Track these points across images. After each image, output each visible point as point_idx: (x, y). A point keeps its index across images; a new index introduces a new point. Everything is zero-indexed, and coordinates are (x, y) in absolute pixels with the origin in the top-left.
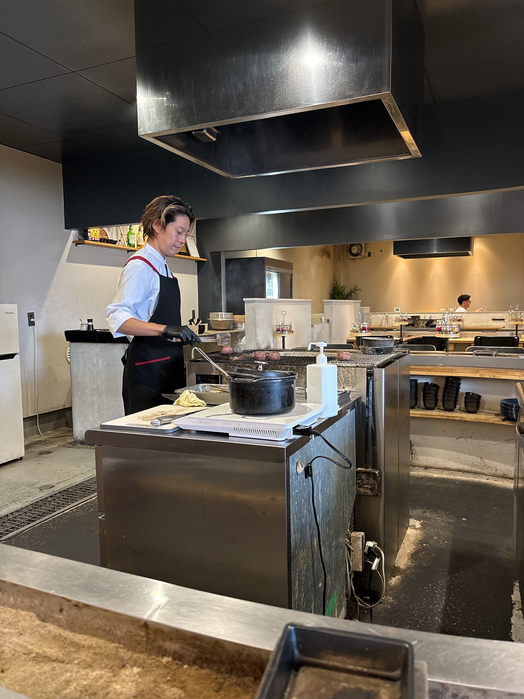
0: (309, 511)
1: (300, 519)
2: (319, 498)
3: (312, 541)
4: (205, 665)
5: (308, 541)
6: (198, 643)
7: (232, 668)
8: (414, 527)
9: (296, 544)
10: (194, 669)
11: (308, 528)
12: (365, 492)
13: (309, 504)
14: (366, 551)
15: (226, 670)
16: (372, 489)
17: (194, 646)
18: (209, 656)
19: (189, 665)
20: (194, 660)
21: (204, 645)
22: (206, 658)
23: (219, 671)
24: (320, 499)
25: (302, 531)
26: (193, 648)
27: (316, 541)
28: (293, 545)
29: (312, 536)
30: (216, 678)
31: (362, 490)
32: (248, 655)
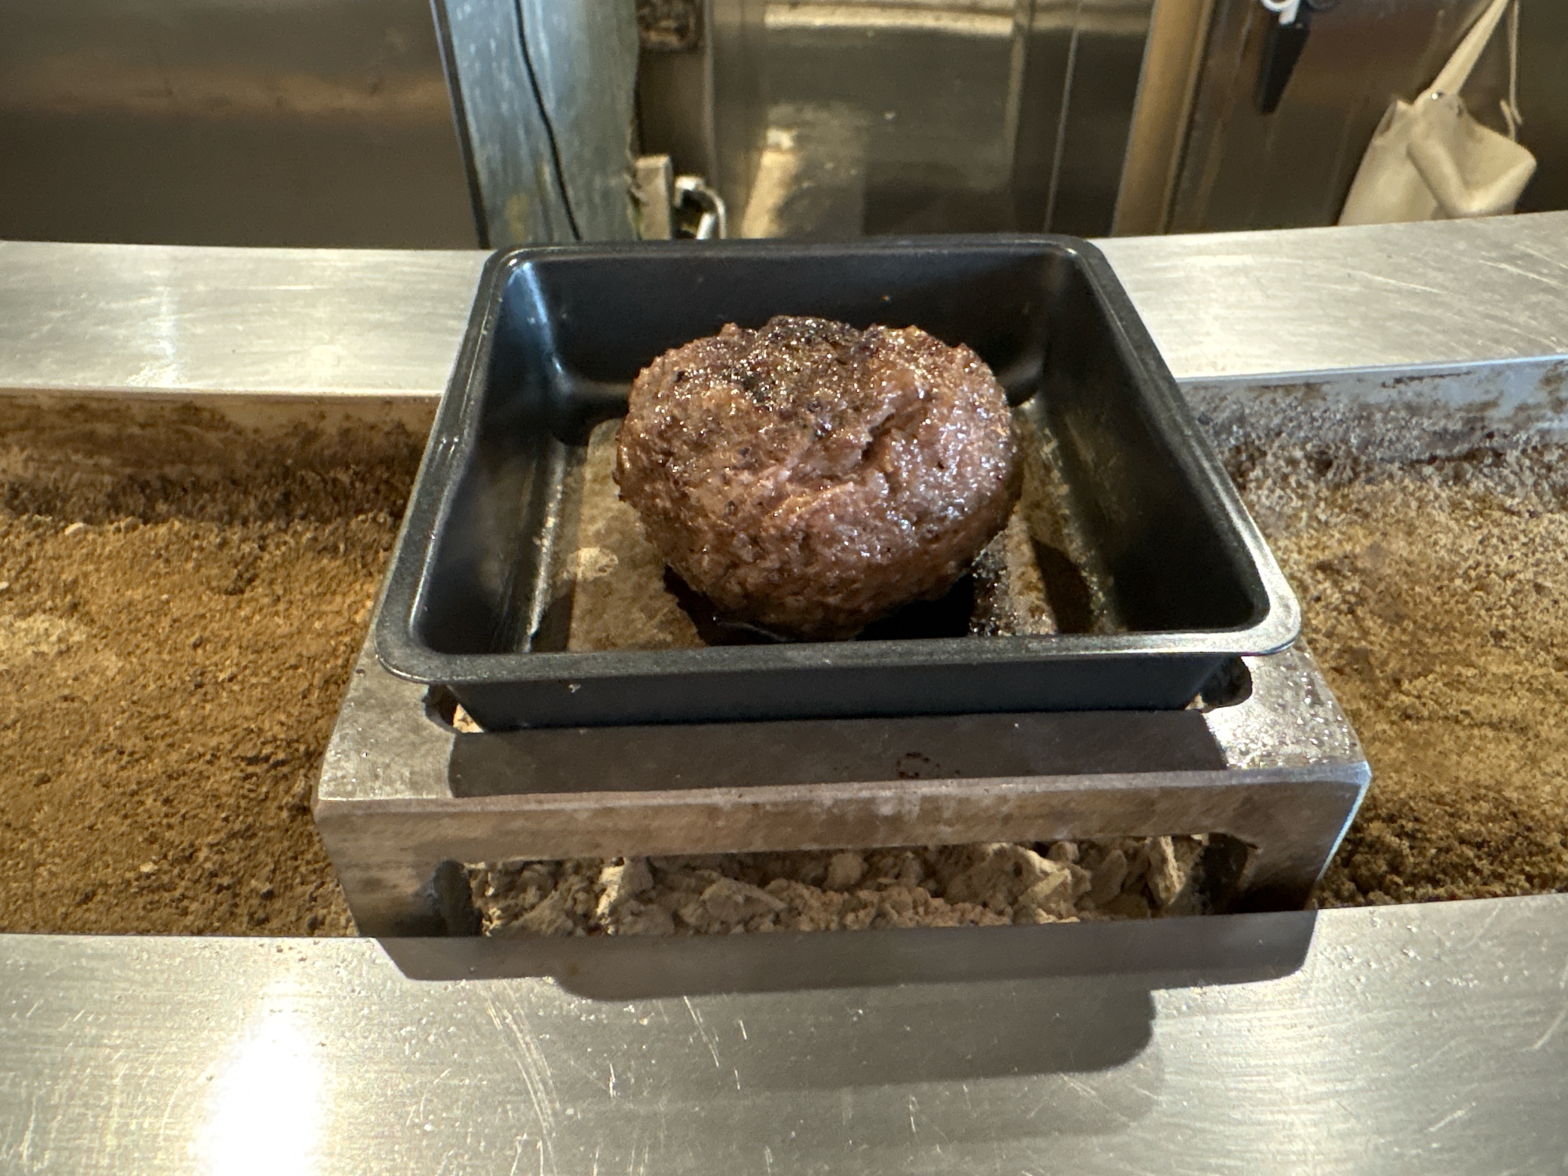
0: (515, 78)
1: (495, 104)
2: (541, 47)
3: (538, 173)
4: (162, 507)
5: (527, 171)
6: (105, 429)
7: (287, 495)
8: (777, 148)
9: (492, 174)
10: (118, 530)
11: (521, 133)
12: (663, 44)
13: (513, 60)
14: (678, 201)
15: (263, 505)
16: (681, 31)
17: (92, 443)
18: (173, 472)
19: (87, 520)
20: (112, 496)
21: (136, 430)
22: (163, 478)
23: (231, 517)
24: (544, 48)
25: (506, 141)
26: (90, 454)
27: (548, 172)
28: (483, 177)
29: (535, 156)
30: (224, 544)
31: (654, 37)
32: (345, 433)
